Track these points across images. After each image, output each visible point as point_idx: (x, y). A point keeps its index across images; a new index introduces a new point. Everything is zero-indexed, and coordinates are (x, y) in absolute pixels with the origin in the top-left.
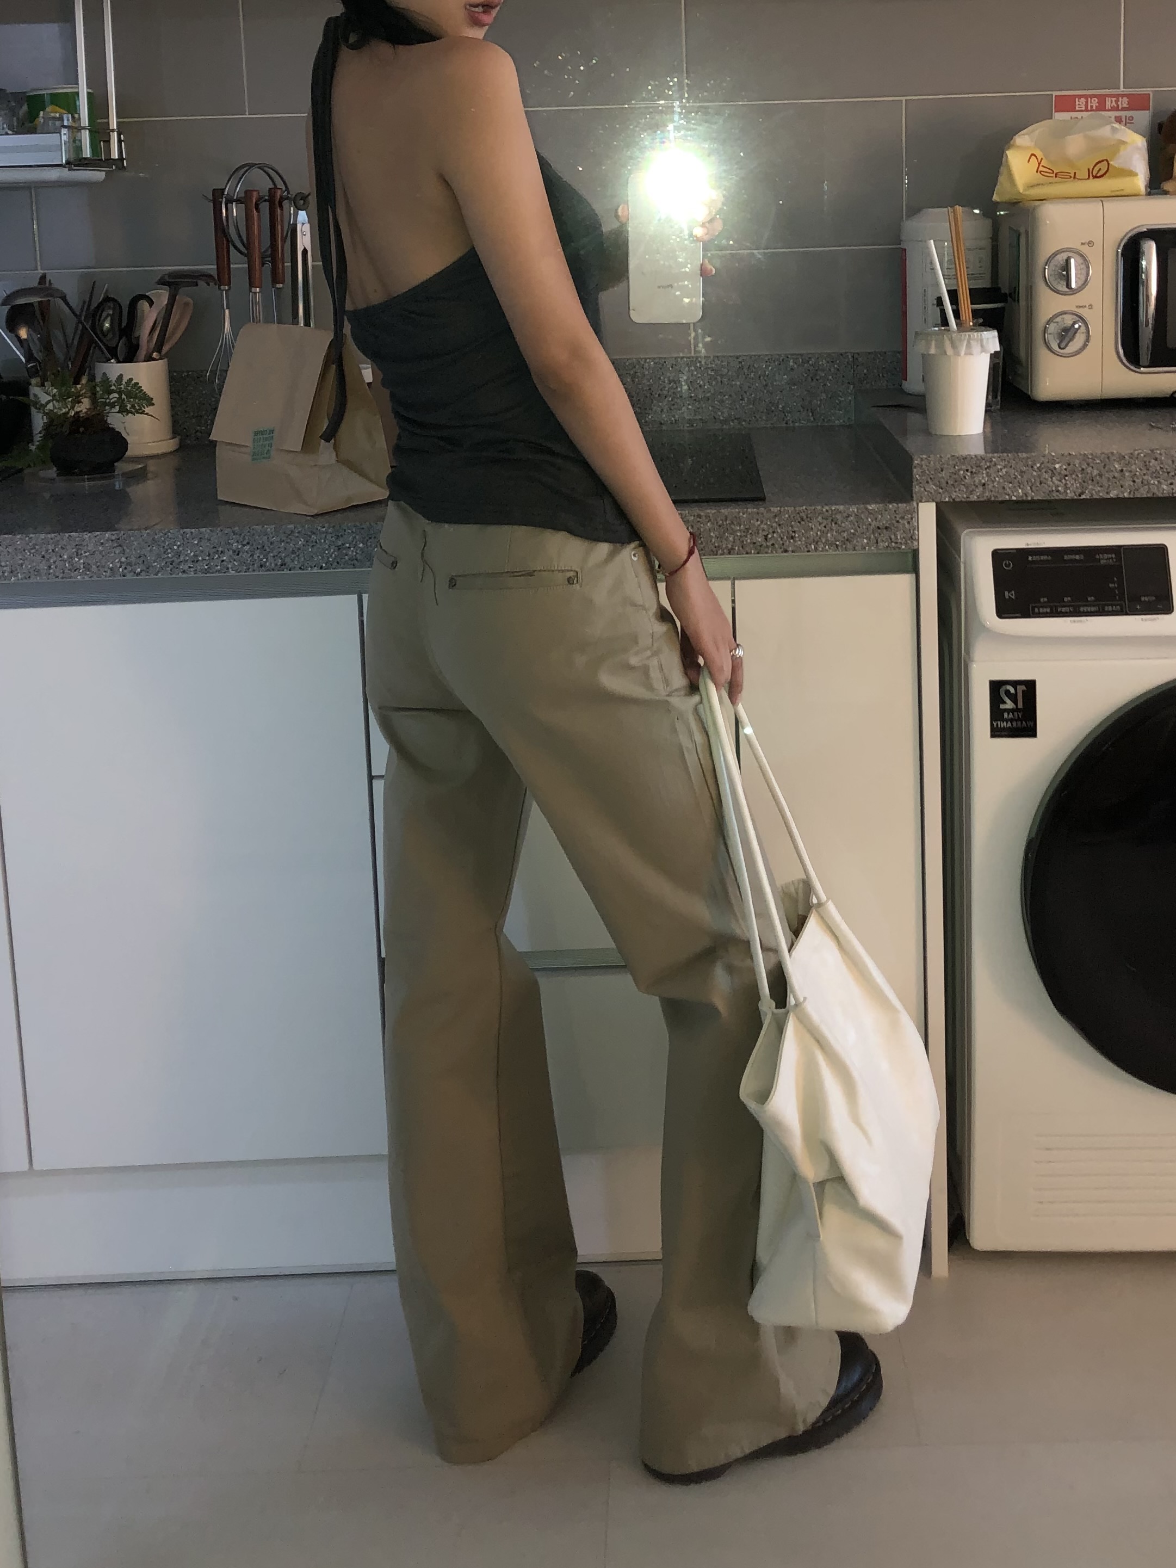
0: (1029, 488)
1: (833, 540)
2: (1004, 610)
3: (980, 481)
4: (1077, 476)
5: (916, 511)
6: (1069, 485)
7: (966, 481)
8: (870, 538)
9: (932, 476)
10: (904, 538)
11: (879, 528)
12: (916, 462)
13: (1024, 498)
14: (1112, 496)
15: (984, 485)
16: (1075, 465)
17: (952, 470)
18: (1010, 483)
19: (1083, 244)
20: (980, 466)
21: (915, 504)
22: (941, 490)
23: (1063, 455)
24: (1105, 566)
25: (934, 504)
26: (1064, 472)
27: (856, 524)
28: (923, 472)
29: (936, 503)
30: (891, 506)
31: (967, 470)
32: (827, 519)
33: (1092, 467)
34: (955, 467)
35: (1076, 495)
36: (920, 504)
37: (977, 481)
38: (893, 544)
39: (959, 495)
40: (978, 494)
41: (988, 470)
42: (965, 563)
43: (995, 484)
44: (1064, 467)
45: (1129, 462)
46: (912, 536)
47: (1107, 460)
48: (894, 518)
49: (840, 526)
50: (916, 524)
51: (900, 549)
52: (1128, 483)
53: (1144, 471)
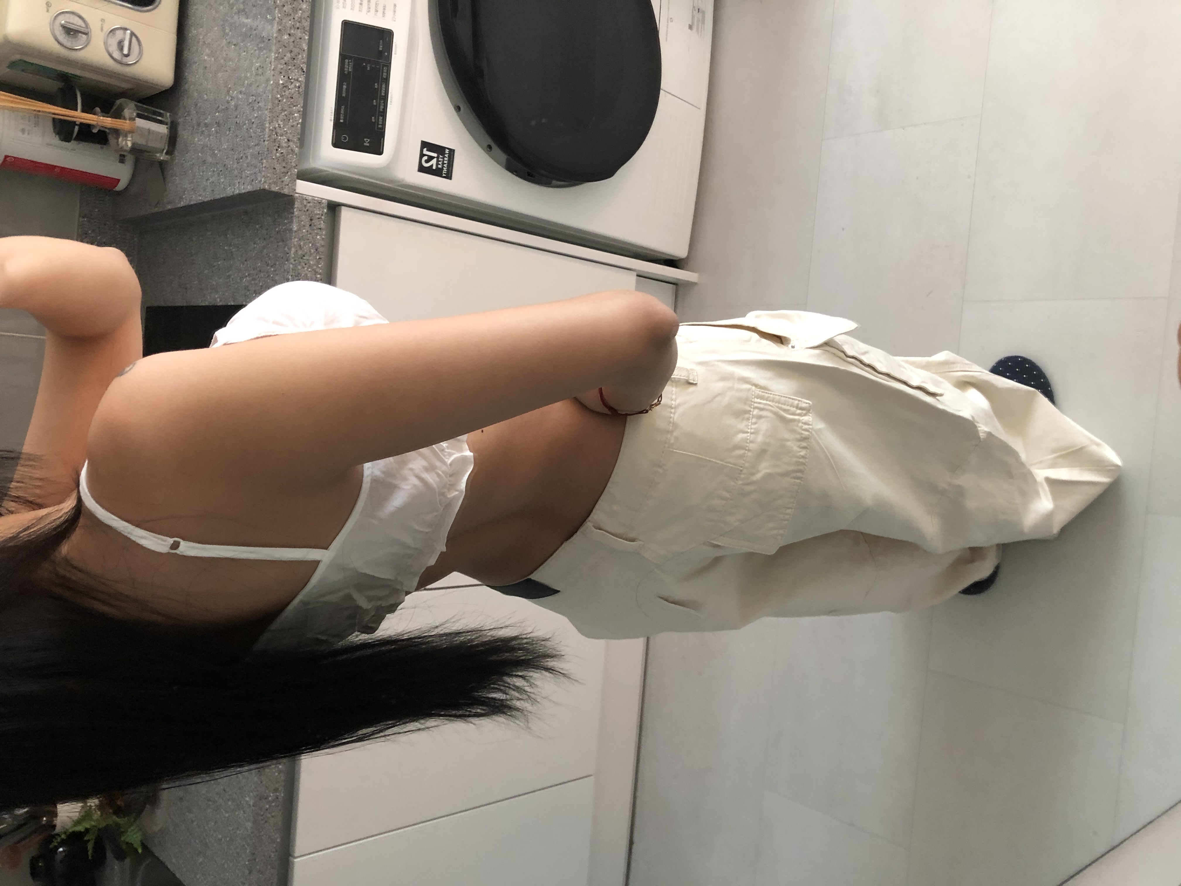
0: (294, 108)
1: (315, 260)
2: (377, 148)
3: (285, 143)
4: (289, 69)
5: (301, 195)
6: (296, 77)
7: (284, 153)
8: (316, 233)
9: (278, 178)
10: (319, 208)
11: (310, 225)
12: (266, 187)
13: (301, 113)
14: (306, 48)
15: (289, 140)
16: (282, 69)
17: (276, 160)
18: (289, 120)
19: (48, 9)
20: (275, 140)
21: (297, 195)
22: (289, 173)
23: (273, 75)
24: (355, 68)
25: (298, 181)
26: (286, 77)
27: (305, 241)
28: (274, 183)
29: (297, 179)
30: (296, 213)
31: (277, 150)
32: (300, 262)
33: (285, 56)
34: (274, 159)
35: (303, 75)
36: (297, 191)
37: (285, 145)
38: (323, 217)
39: (293, 161)
40: (295, 146)
41: (278, 135)
42: (334, 169)
43: (288, 132)
44: (282, 77)
45: (284, 27)
46: (318, 202)
47: (281, 43)
48: (305, 213)
49: (306, 253)
50: (311, 197)
51: (326, 213)
52: (299, 33)
53: (292, 18)
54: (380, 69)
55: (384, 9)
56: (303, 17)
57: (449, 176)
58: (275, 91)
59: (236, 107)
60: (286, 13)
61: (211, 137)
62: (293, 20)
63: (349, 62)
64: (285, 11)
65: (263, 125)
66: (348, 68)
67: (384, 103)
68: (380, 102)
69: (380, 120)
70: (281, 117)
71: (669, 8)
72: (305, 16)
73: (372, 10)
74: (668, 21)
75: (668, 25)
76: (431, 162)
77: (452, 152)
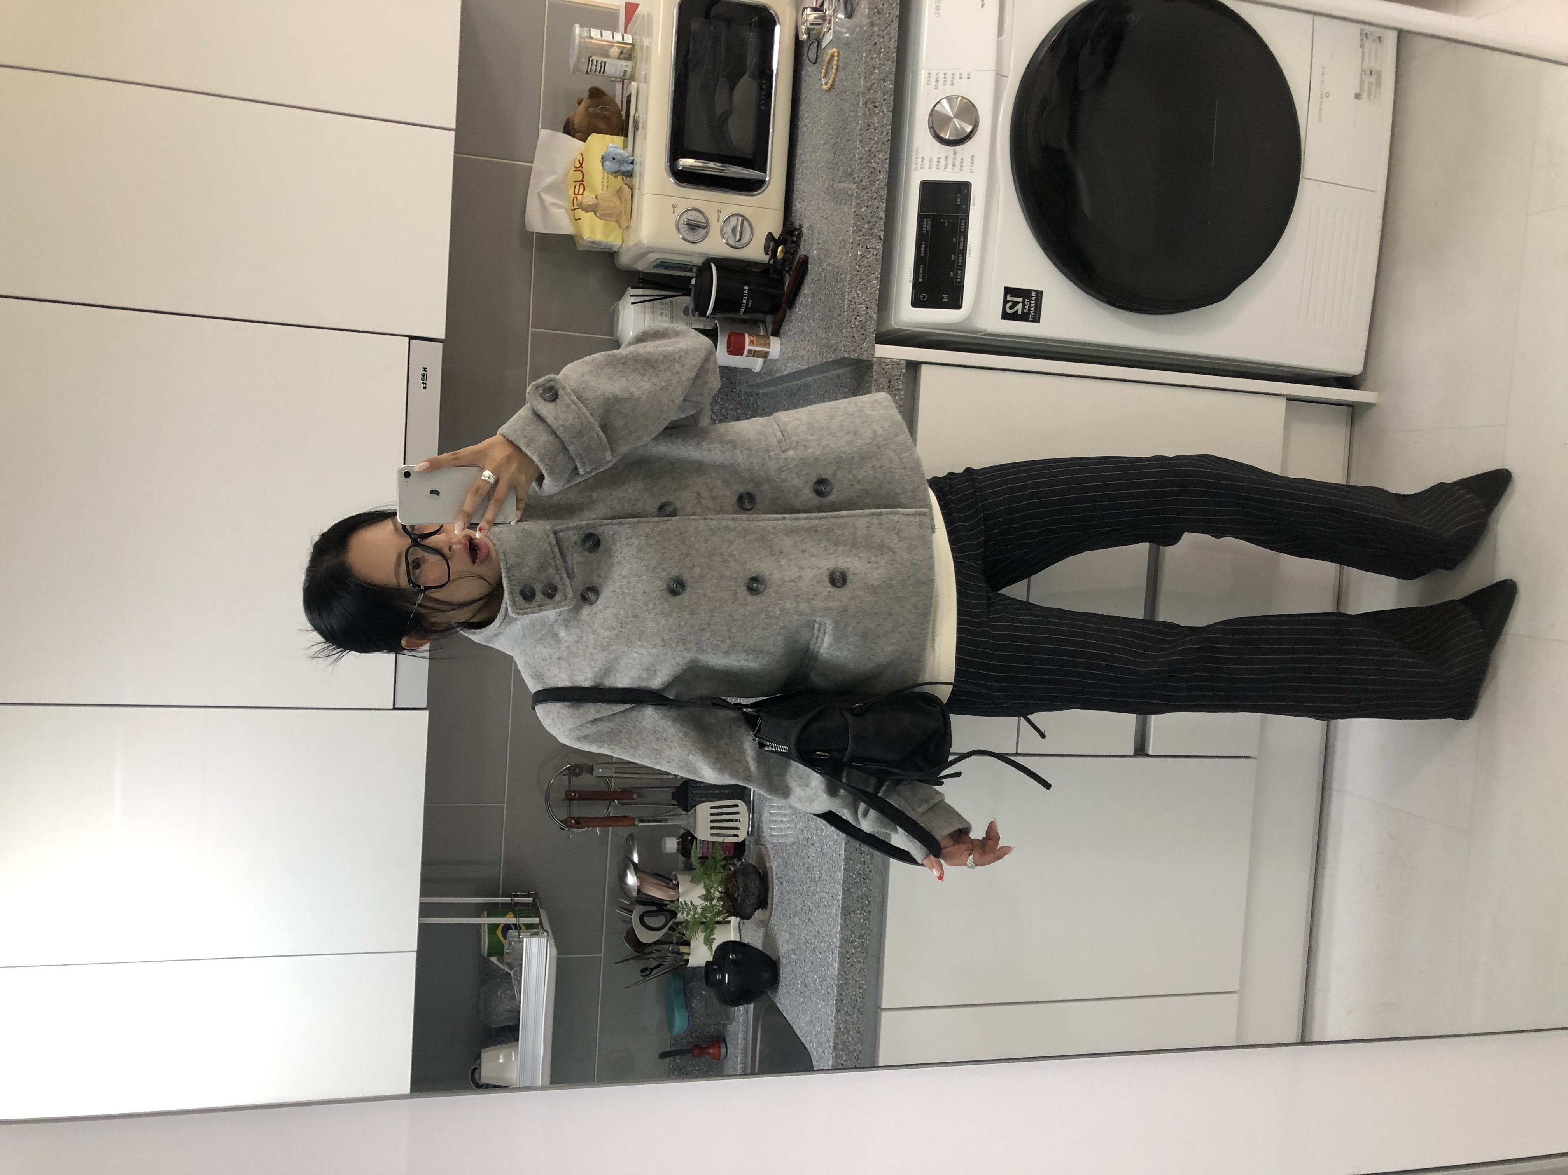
0: (872, 276)
2: (956, 303)
3: (864, 310)
4: (867, 239)
5: (879, 359)
6: (874, 246)
7: (863, 320)
9: (857, 345)
10: (898, 369)
11: (889, 387)
12: (847, 354)
13: (879, 279)
14: (884, 216)
15: (867, 308)
16: (860, 240)
17: (855, 329)
19: (674, 212)
20: (854, 309)
21: (875, 359)
22: (868, 339)
23: (852, 248)
24: (932, 228)
25: (876, 345)
26: (865, 247)
28: (854, 351)
29: (876, 343)
30: (875, 375)
31: (856, 319)
33: (863, 228)
34: (853, 327)
35: (879, 242)
36: (876, 356)
37: (864, 313)
38: (901, 378)
39: (872, 327)
40: (873, 312)
41: (857, 304)
42: (914, 327)
43: (867, 299)
44: (860, 248)
45: (862, 200)
46: (898, 363)
47: (859, 216)
48: (883, 375)
50: (889, 360)
51: (904, 373)
52: (876, 203)
53: (869, 190)
54: (957, 223)
55: (962, 162)
56: (880, 187)
57: (1037, 319)
58: (853, 263)
59: (825, 277)
60: (864, 187)
61: (808, 307)
62: (870, 192)
63: (927, 221)
64: (863, 185)
65: (844, 296)
66: (926, 229)
67: (963, 256)
68: (958, 256)
69: (959, 274)
70: (860, 286)
71: (1323, 81)
72: (883, 185)
73: (950, 166)
74: (1321, 98)
75: (1321, 102)
76: (1017, 308)
77: (1039, 294)
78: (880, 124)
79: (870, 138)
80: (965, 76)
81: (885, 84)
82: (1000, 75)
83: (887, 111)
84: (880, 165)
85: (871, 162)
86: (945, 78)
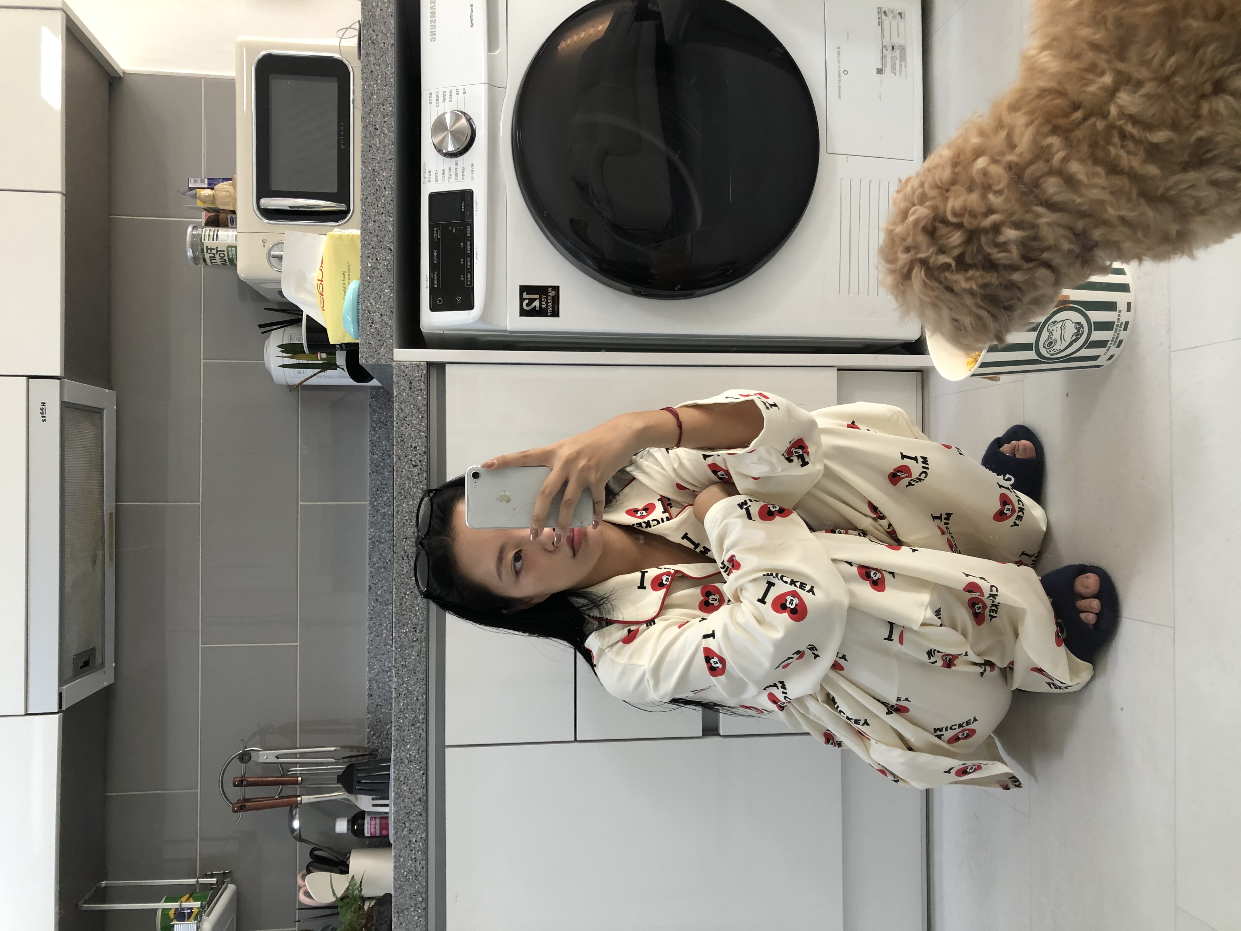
1: (418, 420)
2: (468, 305)
3: (378, 318)
4: (377, 252)
5: (399, 363)
6: (384, 258)
7: (378, 327)
9: (374, 351)
10: (418, 371)
11: (411, 388)
15: (381, 315)
16: (369, 253)
17: (371, 336)
18: (381, 297)
19: (264, 246)
20: (369, 318)
21: (395, 363)
22: (385, 345)
23: (362, 261)
24: (442, 234)
25: (397, 350)
26: (375, 259)
27: (406, 404)
29: (394, 348)
30: (395, 380)
31: (371, 326)
32: (403, 423)
33: (372, 241)
34: (368, 335)
36: (394, 360)
37: (378, 320)
38: (422, 379)
39: (388, 333)
40: (388, 320)
41: (371, 312)
42: (444, 330)
43: (381, 307)
44: (370, 260)
46: (417, 365)
48: (404, 378)
49: (408, 415)
50: (409, 363)
51: (425, 374)
52: (383, 218)
53: (375, 206)
55: (463, 172)
57: (555, 313)
60: (370, 204)
62: (377, 208)
63: (437, 230)
64: (369, 202)
66: (437, 236)
67: (471, 260)
68: (467, 260)
69: (469, 277)
70: (373, 296)
71: (839, 61)
72: (390, 200)
73: (453, 176)
74: (839, 76)
75: (840, 80)
76: (534, 304)
77: (556, 289)
78: (382, 144)
79: (374, 158)
80: (461, 92)
81: (384, 107)
82: (493, 87)
83: (388, 132)
84: (385, 182)
85: (375, 180)
86: (444, 95)
